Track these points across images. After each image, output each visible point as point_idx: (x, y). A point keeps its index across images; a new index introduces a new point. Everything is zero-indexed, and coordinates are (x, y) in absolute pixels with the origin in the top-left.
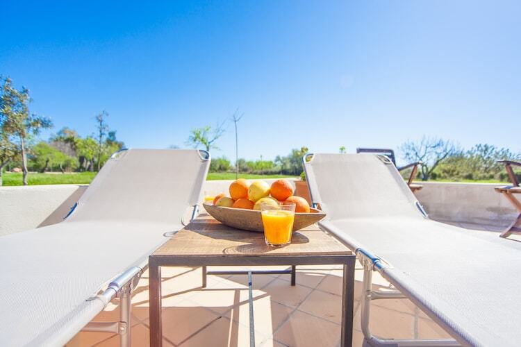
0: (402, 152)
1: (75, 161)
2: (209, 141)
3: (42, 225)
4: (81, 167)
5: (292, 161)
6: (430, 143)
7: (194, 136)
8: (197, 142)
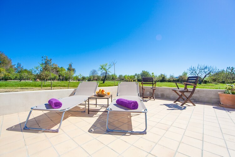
0: (190, 72)
1: (58, 77)
2: (107, 69)
3: (70, 96)
4: (59, 79)
5: (142, 76)
6: (202, 68)
7: (101, 67)
8: (102, 70)
